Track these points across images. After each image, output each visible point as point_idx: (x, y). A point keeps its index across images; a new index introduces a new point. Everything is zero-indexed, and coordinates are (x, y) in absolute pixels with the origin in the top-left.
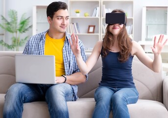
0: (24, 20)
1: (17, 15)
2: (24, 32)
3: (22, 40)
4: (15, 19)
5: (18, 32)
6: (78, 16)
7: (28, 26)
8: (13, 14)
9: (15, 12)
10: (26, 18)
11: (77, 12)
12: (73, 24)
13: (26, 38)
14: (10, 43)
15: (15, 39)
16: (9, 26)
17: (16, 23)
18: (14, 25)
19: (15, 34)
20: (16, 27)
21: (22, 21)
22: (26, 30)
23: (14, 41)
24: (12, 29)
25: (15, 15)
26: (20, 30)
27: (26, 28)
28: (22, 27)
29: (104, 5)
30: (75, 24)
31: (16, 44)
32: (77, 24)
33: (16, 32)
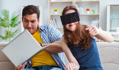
0: (14, 17)
1: (8, 13)
2: (14, 26)
3: (13, 33)
4: (7, 17)
5: (10, 27)
6: (56, 13)
7: (18, 22)
8: (6, 13)
9: (7, 11)
10: (16, 16)
11: (55, 11)
12: (52, 20)
13: (16, 31)
14: (4, 35)
15: (8, 32)
16: (3, 22)
17: (8, 20)
18: (7, 21)
19: (7, 28)
20: (8, 23)
21: (13, 18)
22: (16, 25)
23: (7, 34)
24: (5, 25)
25: (7, 13)
26: (11, 25)
27: (16, 23)
28: (13, 23)
29: (77, 5)
30: (54, 20)
31: (9, 36)
32: (55, 20)
33: (9, 27)
